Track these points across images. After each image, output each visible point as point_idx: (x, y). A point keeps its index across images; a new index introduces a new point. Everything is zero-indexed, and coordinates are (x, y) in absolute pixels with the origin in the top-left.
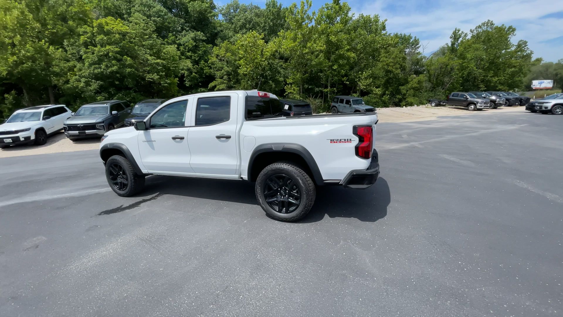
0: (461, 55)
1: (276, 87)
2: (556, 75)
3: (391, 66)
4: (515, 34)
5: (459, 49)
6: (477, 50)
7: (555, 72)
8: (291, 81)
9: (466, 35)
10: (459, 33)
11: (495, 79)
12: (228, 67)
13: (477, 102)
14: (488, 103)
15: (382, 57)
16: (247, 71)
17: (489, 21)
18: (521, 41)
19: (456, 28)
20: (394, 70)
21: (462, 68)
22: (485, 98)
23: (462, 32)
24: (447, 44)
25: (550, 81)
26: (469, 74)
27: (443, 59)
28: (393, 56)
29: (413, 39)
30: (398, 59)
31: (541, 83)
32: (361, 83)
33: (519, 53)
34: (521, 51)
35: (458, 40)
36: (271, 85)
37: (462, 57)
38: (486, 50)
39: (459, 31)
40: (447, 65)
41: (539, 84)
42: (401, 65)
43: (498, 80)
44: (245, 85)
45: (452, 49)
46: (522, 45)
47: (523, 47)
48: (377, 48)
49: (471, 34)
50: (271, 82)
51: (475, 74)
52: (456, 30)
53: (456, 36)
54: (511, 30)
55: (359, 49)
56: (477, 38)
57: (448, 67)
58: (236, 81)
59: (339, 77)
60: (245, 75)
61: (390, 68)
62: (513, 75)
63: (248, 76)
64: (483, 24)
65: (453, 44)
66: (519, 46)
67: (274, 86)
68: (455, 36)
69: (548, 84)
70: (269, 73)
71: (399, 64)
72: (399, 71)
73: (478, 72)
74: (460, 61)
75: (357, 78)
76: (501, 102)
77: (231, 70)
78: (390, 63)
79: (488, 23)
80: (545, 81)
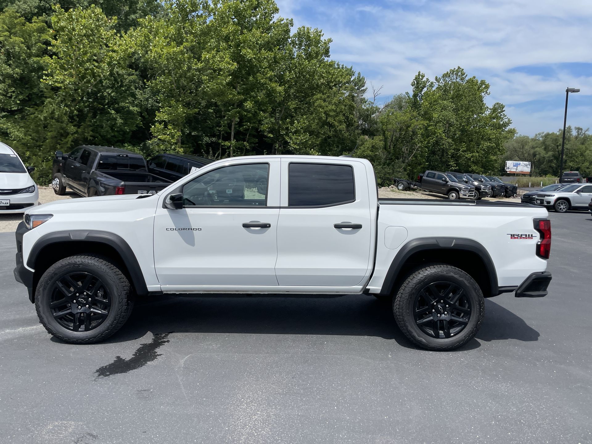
0: (426, 113)
1: (125, 124)
2: (534, 155)
3: (331, 116)
4: (488, 92)
5: (423, 104)
6: (444, 108)
7: (532, 151)
8: (165, 117)
9: (432, 85)
10: (423, 80)
11: (469, 155)
12: (10, 67)
13: (460, 189)
14: (473, 191)
15: (317, 99)
16: (62, 82)
17: (459, 68)
18: (498, 104)
19: (419, 72)
20: (336, 123)
21: (427, 134)
22: (466, 182)
23: (428, 79)
24: (407, 93)
25: (527, 163)
26: (437, 143)
27: (403, 117)
28: (335, 100)
29: (356, 75)
30: (343, 107)
31: (516, 165)
32: (291, 138)
33: (495, 120)
34: (497, 117)
35: (422, 90)
36: (115, 119)
37: (427, 116)
38: (456, 110)
39: (423, 76)
40: (409, 127)
41: (514, 166)
42: (347, 118)
43: (472, 156)
44: (54, 110)
45: (415, 104)
46: (498, 109)
47: (500, 113)
48: (317, 85)
49: (437, 83)
50: (113, 112)
51: (443, 144)
52: (419, 75)
53: (419, 83)
54: (484, 86)
55: (288, 81)
56: (445, 90)
57: (410, 129)
58: (27, 98)
59: (254, 123)
60: (55, 89)
61: (330, 120)
62: (489, 151)
63: (64, 94)
64: (452, 72)
65: (415, 96)
66: (494, 110)
67: (120, 121)
68: (417, 83)
69: (524, 167)
70: (109, 94)
71: (344, 115)
72: (344, 126)
73: (447, 142)
74: (425, 123)
75: (283, 129)
76: (486, 191)
77: (17, 74)
78: (330, 111)
79: (458, 71)
80: (521, 162)
